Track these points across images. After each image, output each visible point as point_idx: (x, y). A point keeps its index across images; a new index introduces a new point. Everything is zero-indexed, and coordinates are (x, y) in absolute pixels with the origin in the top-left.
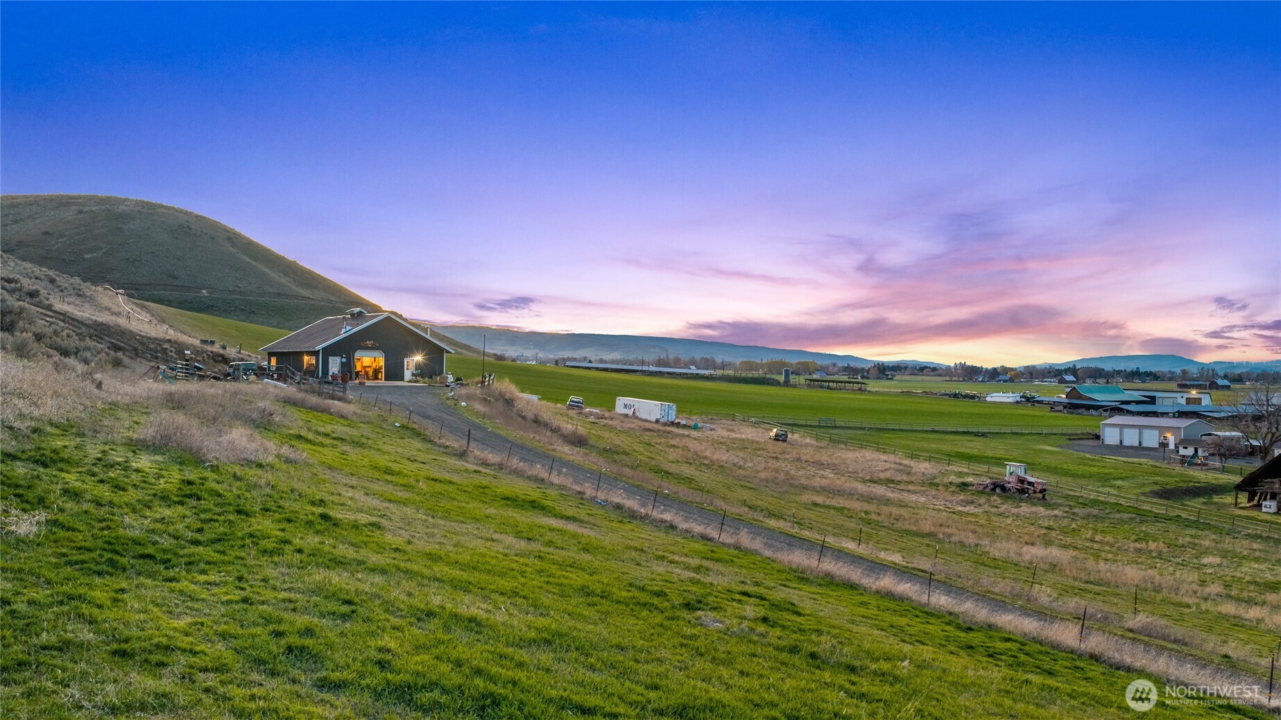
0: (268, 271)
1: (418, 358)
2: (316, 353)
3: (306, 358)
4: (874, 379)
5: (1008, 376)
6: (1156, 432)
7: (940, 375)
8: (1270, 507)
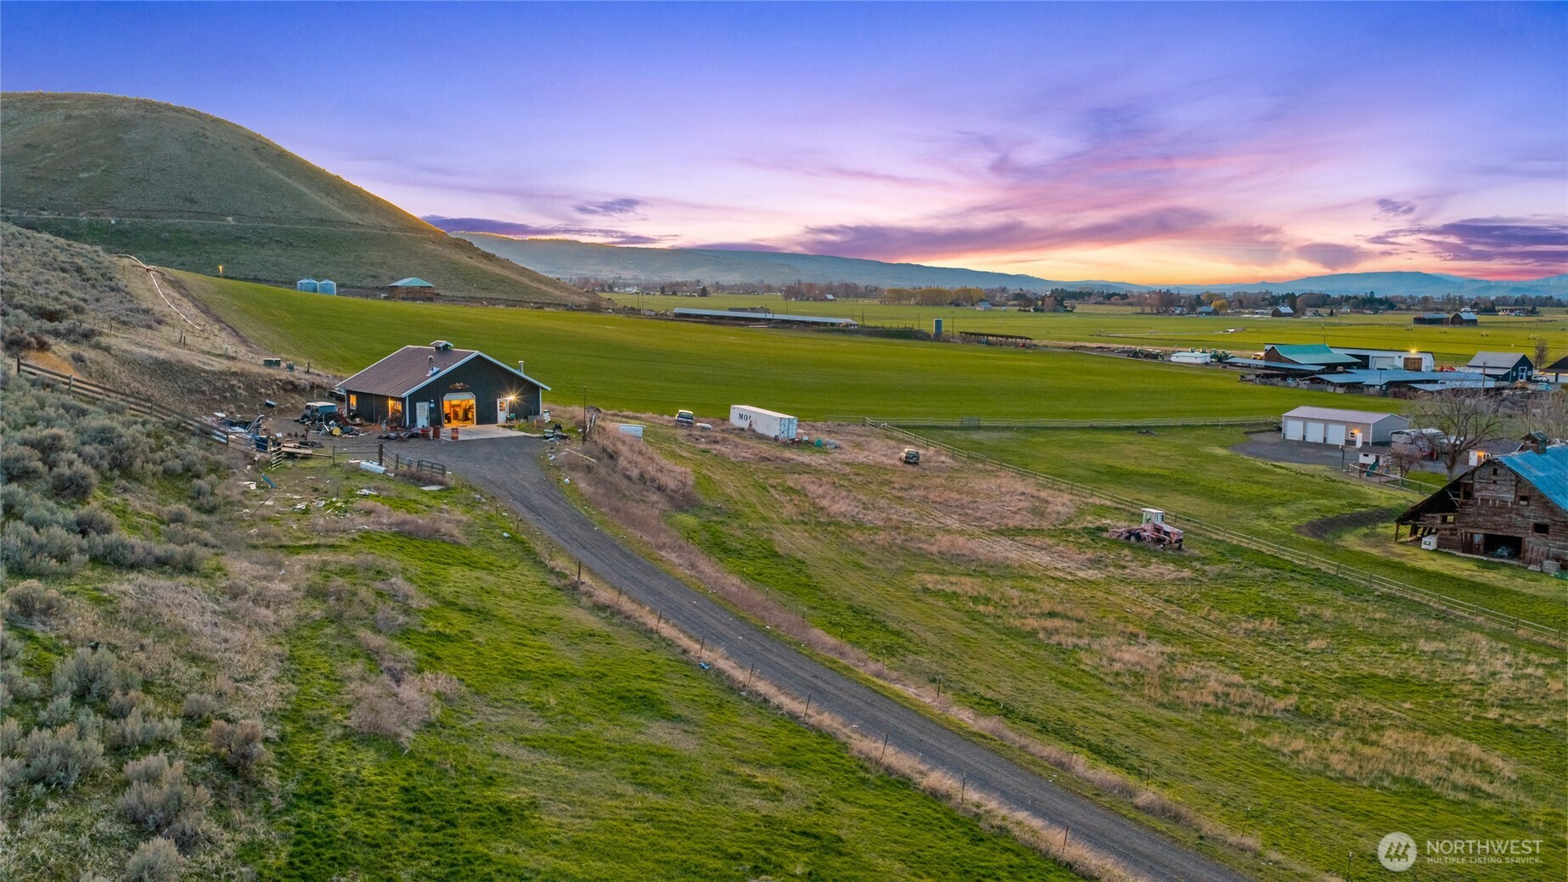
0: (306, 191)
1: (512, 398)
2: (403, 400)
3: (391, 403)
4: (1050, 311)
5: (1212, 307)
6: (1343, 428)
7: (1131, 304)
8: (1430, 544)
